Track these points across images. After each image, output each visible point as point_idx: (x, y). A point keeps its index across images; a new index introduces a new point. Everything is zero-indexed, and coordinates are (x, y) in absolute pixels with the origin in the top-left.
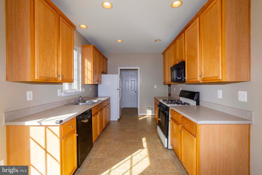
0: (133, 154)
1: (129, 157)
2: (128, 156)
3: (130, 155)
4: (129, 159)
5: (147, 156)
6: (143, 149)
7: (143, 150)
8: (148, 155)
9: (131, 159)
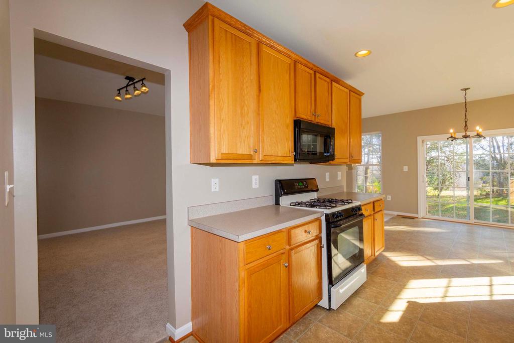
6: (414, 301)
8: (406, 288)
9: (446, 296)
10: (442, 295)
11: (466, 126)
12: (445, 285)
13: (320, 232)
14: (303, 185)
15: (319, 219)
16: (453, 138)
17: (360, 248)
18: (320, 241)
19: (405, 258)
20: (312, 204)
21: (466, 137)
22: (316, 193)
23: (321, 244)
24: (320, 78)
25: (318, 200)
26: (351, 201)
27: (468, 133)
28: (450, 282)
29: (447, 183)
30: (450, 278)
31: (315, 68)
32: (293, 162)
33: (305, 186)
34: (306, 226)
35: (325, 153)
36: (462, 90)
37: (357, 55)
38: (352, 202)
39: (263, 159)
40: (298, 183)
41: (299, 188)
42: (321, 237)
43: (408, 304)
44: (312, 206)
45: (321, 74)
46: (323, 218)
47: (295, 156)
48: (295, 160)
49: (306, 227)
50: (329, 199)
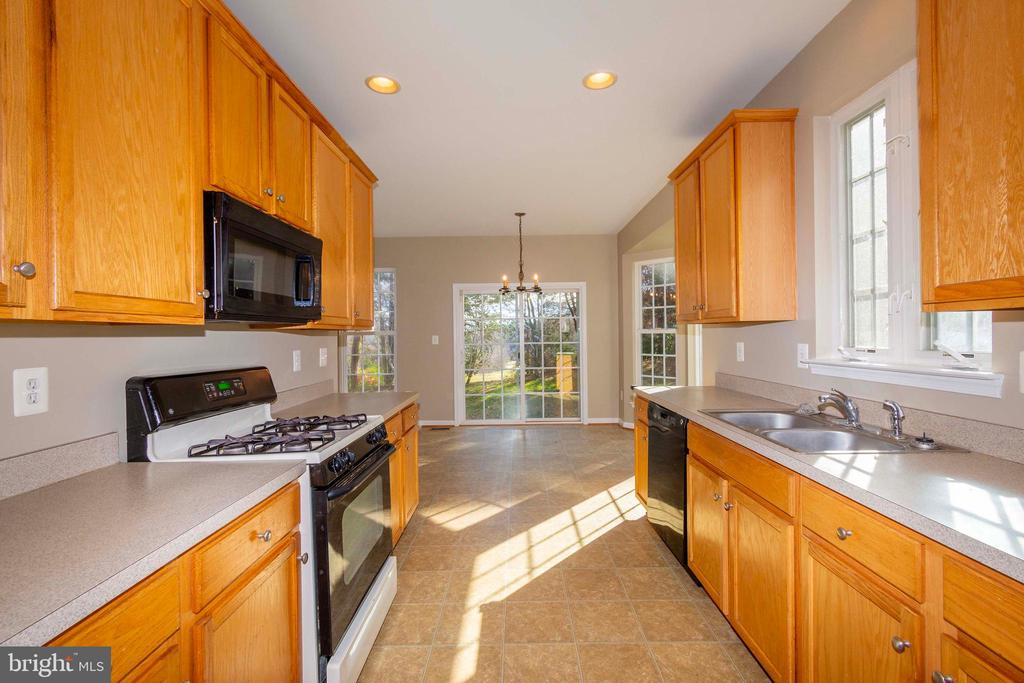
0: (526, 581)
1: (538, 573)
2: (544, 574)
3: (539, 577)
4: (540, 566)
5: (478, 578)
6: (488, 602)
7: (489, 597)
8: (473, 579)
9: (532, 569)
10: (527, 570)
11: (521, 272)
12: (524, 547)
13: (296, 519)
14: (232, 387)
15: (292, 488)
16: (506, 290)
17: (384, 528)
18: (297, 547)
19: (452, 514)
20: (260, 441)
21: (521, 289)
22: (267, 406)
23: (298, 553)
24: (282, 98)
25: (279, 426)
26: (363, 418)
27: (524, 285)
28: (529, 539)
29: (477, 362)
30: (527, 529)
31: (271, 68)
32: (201, 322)
33: (237, 390)
34: (256, 520)
35: (298, 299)
36: (517, 214)
37: (370, 83)
38: (365, 420)
39: (65, 305)
40: (216, 382)
41: (219, 399)
42: (297, 535)
43: (481, 614)
44: (266, 448)
45: (287, 91)
46: (305, 481)
47: (209, 301)
48: (209, 314)
49: (255, 524)
50: (308, 419)
